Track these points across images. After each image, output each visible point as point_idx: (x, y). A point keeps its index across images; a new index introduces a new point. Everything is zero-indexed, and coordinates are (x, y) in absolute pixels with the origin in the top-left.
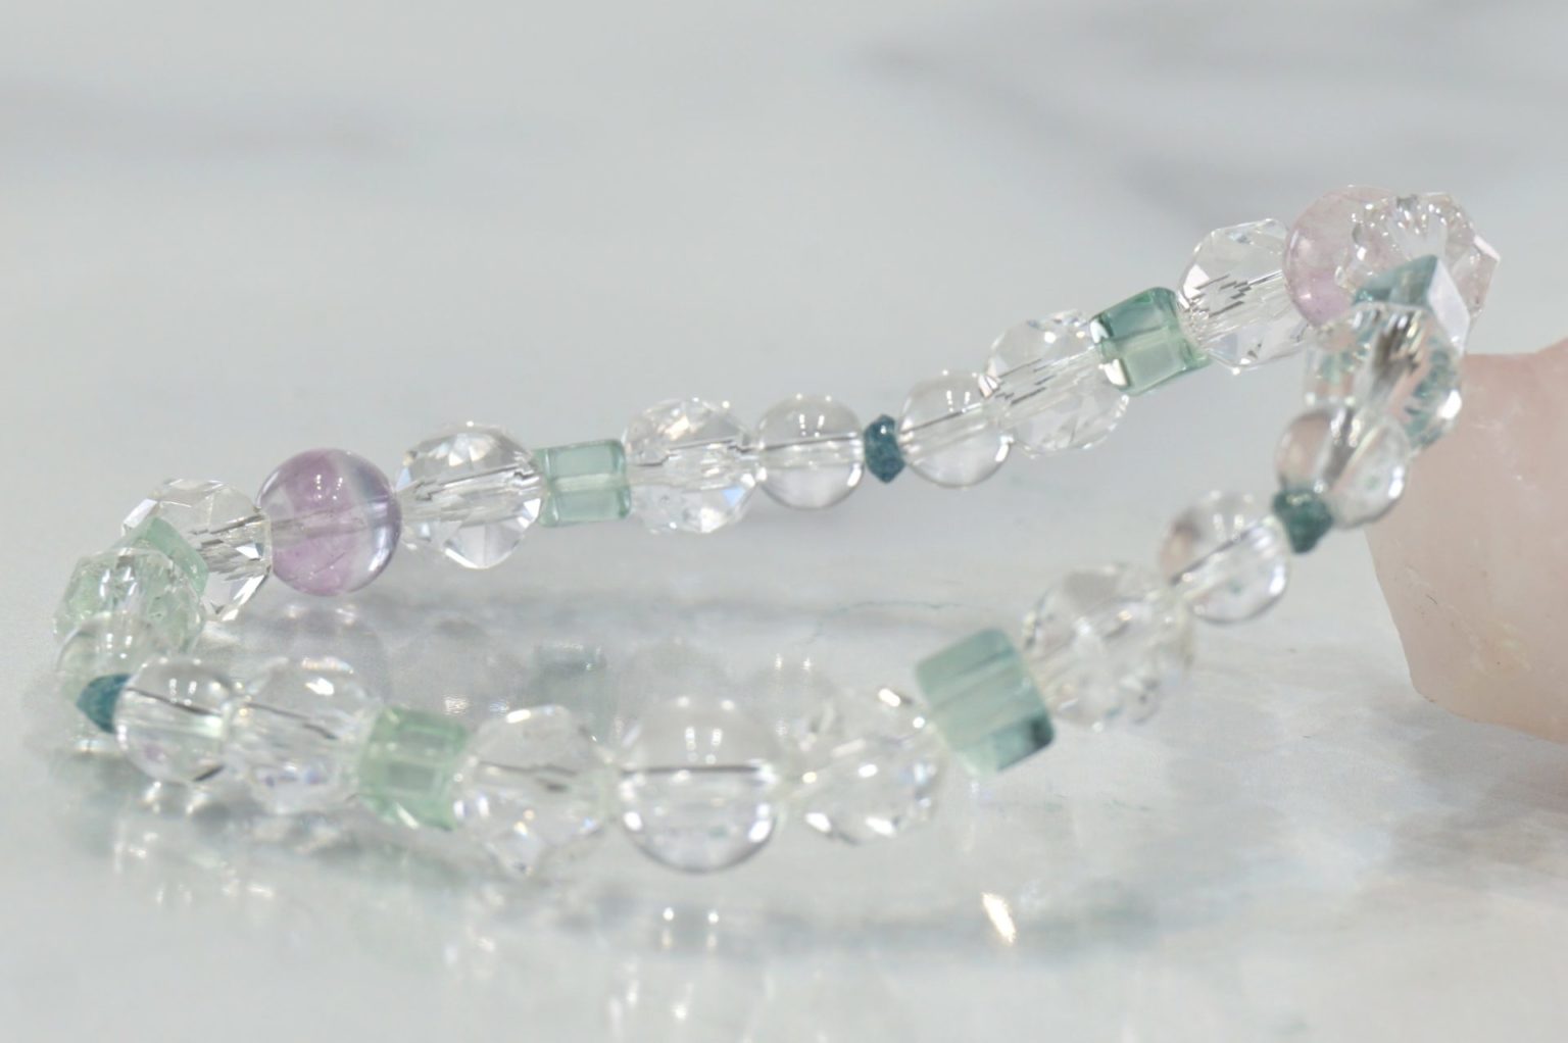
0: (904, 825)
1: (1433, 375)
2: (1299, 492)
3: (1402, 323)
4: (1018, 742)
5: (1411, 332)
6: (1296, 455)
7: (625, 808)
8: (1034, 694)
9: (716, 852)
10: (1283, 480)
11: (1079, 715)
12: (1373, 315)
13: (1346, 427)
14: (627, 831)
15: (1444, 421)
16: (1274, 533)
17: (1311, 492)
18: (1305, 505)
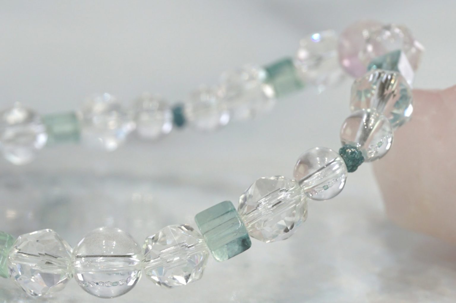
0: (190, 280)
1: (401, 98)
2: (351, 147)
3: (389, 77)
4: (236, 247)
5: (392, 82)
6: (349, 131)
7: (77, 272)
8: (243, 228)
9: (114, 290)
10: (343, 143)
11: (262, 237)
12: (377, 75)
13: (368, 121)
14: (79, 281)
15: (407, 117)
16: (340, 164)
17: (355, 148)
18: (352, 153)
